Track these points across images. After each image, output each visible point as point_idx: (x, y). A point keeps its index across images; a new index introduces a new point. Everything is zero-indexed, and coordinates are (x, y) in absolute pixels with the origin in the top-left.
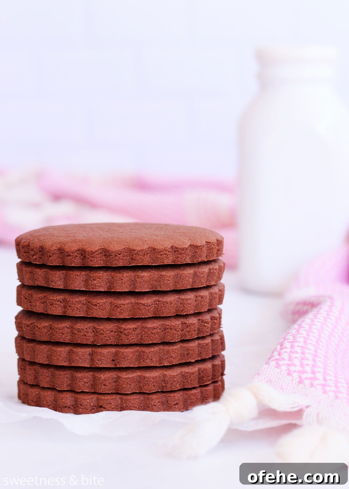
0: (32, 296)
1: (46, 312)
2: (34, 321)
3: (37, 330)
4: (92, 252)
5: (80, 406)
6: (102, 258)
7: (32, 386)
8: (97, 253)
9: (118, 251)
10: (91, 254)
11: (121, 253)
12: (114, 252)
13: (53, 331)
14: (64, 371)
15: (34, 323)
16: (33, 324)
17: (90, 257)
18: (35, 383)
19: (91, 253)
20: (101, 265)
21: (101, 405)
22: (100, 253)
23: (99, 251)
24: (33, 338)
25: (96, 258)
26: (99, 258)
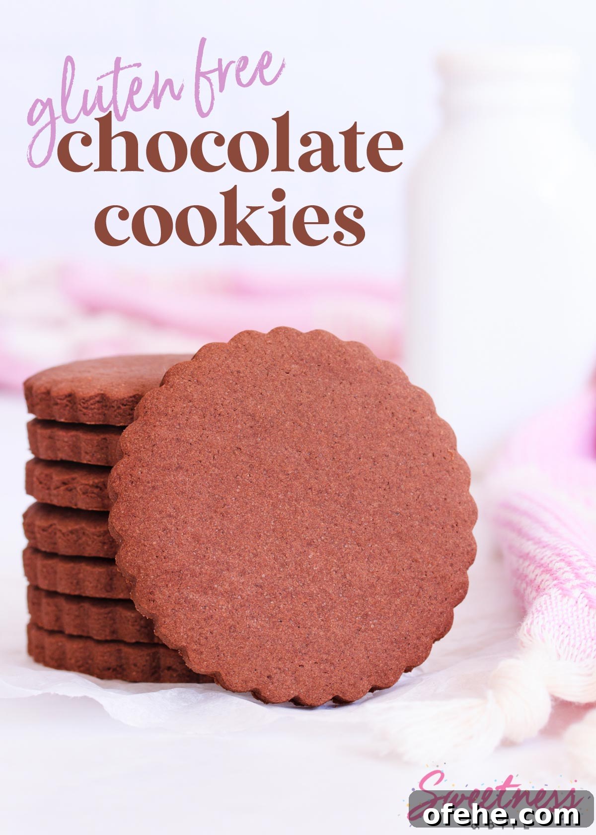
0: (52, 478)
1: (76, 505)
2: (55, 522)
3: (60, 538)
4: (84, 399)
5: (133, 667)
6: (100, 411)
7: (51, 632)
8: (92, 402)
9: (123, 399)
10: (84, 403)
11: (128, 404)
12: (116, 402)
13: (88, 539)
14: (106, 607)
15: (55, 524)
16: (54, 527)
17: (82, 409)
18: (56, 628)
19: (83, 401)
20: (101, 423)
21: (168, 665)
22: (98, 402)
23: (97, 399)
24: (53, 551)
25: (92, 409)
26: (95, 411)
